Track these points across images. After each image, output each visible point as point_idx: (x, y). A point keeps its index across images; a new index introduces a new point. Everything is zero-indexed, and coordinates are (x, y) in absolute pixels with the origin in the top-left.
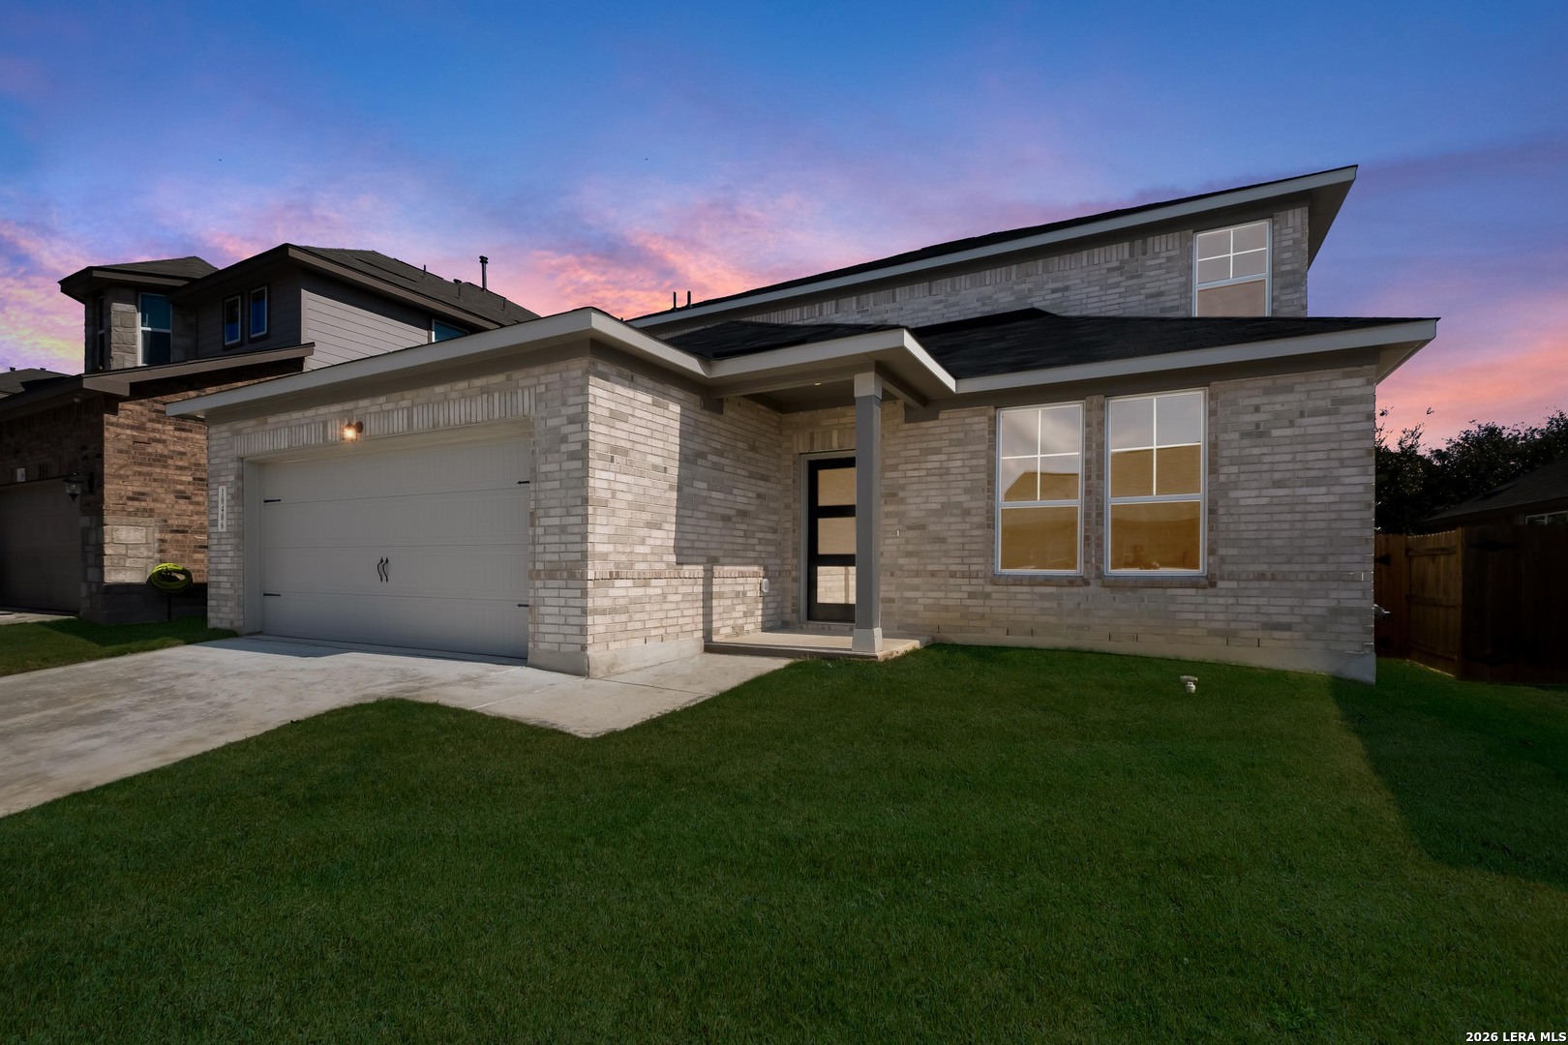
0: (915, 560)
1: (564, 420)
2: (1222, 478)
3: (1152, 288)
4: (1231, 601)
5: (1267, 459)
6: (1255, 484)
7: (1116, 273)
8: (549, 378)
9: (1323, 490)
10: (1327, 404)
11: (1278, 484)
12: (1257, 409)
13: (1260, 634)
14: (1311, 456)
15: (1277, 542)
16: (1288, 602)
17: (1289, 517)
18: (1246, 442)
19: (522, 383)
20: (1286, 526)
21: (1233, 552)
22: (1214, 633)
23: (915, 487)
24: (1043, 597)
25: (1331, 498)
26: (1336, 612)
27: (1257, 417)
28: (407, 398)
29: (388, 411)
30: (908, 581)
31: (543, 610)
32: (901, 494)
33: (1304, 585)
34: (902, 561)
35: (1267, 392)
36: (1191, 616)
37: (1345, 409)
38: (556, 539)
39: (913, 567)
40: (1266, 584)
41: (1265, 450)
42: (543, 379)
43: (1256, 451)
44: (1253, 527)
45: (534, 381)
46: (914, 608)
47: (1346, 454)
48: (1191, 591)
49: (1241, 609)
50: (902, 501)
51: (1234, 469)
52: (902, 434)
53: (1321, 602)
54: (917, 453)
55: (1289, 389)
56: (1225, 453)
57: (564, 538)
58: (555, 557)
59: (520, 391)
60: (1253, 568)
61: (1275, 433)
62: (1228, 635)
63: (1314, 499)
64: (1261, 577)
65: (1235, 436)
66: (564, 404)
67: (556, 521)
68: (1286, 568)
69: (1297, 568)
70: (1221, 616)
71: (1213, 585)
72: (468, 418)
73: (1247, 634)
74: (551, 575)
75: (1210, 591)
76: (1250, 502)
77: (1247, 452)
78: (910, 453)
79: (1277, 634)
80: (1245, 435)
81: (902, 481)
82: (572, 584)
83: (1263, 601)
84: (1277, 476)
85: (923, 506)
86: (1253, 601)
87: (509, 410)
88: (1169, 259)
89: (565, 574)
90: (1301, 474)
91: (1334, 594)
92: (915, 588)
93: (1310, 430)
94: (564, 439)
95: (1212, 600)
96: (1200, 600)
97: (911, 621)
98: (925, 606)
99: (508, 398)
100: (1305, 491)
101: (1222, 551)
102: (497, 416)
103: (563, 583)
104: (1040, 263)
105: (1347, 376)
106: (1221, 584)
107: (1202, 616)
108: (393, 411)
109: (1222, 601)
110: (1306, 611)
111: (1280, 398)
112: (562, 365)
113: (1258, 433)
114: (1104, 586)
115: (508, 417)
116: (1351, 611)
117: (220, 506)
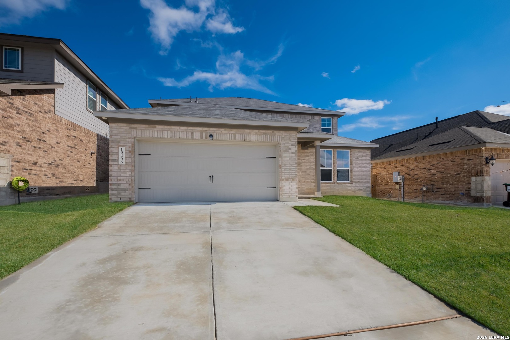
0: (304, 179)
1: (290, 145)
2: (353, 165)
3: (315, 126)
4: (355, 186)
5: (358, 163)
6: (357, 167)
7: (309, 121)
8: (286, 134)
9: (365, 168)
10: (365, 155)
11: (360, 167)
12: (357, 155)
13: (358, 191)
14: (364, 163)
15: (360, 176)
16: (362, 186)
17: (361, 172)
18: (356, 160)
19: (277, 134)
20: (361, 174)
21: (355, 178)
22: (352, 191)
23: (304, 163)
24: (328, 186)
25: (366, 170)
26: (367, 187)
27: (357, 156)
28: (234, 131)
29: (225, 133)
30: (302, 183)
31: (284, 188)
32: (301, 165)
33: (363, 183)
34: (301, 179)
35: (358, 152)
36: (349, 189)
37: (367, 156)
38: (288, 171)
39: (304, 180)
40: (359, 183)
41: (358, 161)
42: (284, 134)
43: (357, 161)
44: (357, 174)
45: (281, 134)
46: (304, 189)
47: (368, 163)
48: (350, 184)
49: (355, 187)
50: (301, 166)
51: (355, 164)
52: (301, 152)
53: (365, 186)
54: (304, 156)
55: (361, 152)
56: (353, 161)
57: (290, 171)
58: (288, 176)
59: (276, 136)
60: (357, 180)
61: (359, 159)
62: (354, 191)
63: (364, 170)
64: (358, 182)
65: (354, 158)
66: (290, 141)
67: (288, 168)
68: (361, 180)
69: (362, 180)
70: (353, 189)
71: (352, 183)
72: (258, 140)
73: (356, 191)
74: (287, 180)
75: (352, 184)
76: (357, 169)
77: (356, 161)
78: (303, 156)
79: (360, 191)
80: (356, 158)
81: (301, 162)
82: (293, 182)
83: (358, 186)
84: (360, 166)
85: (306, 168)
86: (357, 186)
87: (272, 140)
88: (317, 121)
89: (291, 180)
90: (363, 165)
91: (367, 184)
92: (304, 185)
93: (364, 159)
94: (290, 149)
95: (352, 186)
96: (351, 186)
97: (303, 192)
98: (306, 188)
99: (272, 137)
100: (363, 168)
101: (353, 178)
102: (268, 140)
103: (291, 182)
104: (295, 115)
105: (367, 151)
106: (353, 183)
107: (351, 189)
108: (227, 134)
109: (353, 186)
110: (364, 187)
111: (360, 153)
112: (290, 132)
113: (357, 158)
114: (337, 184)
115: (272, 141)
116: (369, 187)
117: (120, 155)
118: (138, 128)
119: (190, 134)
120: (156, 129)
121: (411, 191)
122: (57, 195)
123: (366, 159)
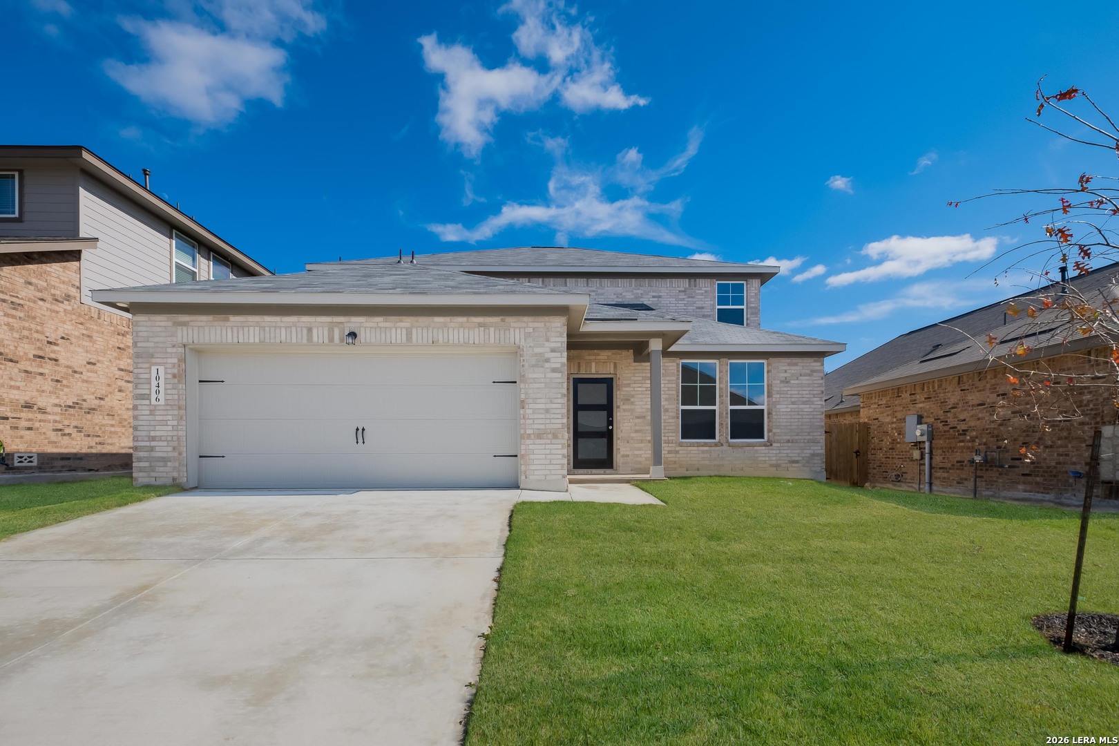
0: (640, 434)
1: (548, 350)
2: (774, 400)
3: (699, 304)
4: (778, 452)
5: (789, 392)
6: (785, 403)
8: (536, 325)
9: (808, 406)
10: (808, 372)
11: (793, 403)
12: (786, 372)
13: (788, 465)
14: (804, 392)
15: (793, 427)
16: (797, 451)
17: (797, 417)
18: (782, 385)
19: (512, 325)
20: (796, 420)
21: (778, 431)
22: (772, 466)
23: (640, 396)
24: (703, 452)
25: (811, 410)
26: (813, 455)
27: (786, 375)
28: (407, 322)
29: (386, 328)
30: (636, 445)
31: (532, 457)
32: (632, 400)
33: (802, 445)
34: (633, 435)
35: (789, 364)
36: (763, 459)
37: (815, 374)
38: (543, 416)
39: (639, 438)
40: (790, 444)
41: (789, 389)
42: (531, 325)
43: (786, 389)
44: (785, 420)
45: (524, 325)
46: (639, 459)
47: (815, 392)
48: (763, 448)
49: (781, 455)
50: (633, 403)
51: (778, 396)
52: (633, 368)
53: (808, 451)
54: (641, 378)
55: (796, 364)
56: (775, 389)
57: (548, 416)
58: (543, 427)
59: (512, 330)
60: (785, 438)
61: (792, 382)
62: (777, 466)
63: (806, 410)
64: (788, 441)
65: (778, 382)
66: (548, 340)
67: (542, 406)
68: (797, 437)
69: (800, 437)
70: (774, 458)
71: (771, 445)
72: (466, 341)
73: (784, 465)
74: (539, 436)
75: (770, 447)
76: (784, 410)
77: (782, 389)
78: (637, 378)
79: (794, 465)
80: (782, 382)
81: (632, 393)
82: (554, 441)
83: (789, 451)
84: (793, 400)
85: (644, 407)
86: (785, 452)
87: (502, 340)
88: (706, 292)
89: (550, 436)
90: (801, 399)
91: (812, 448)
92: (640, 449)
93: (804, 382)
94: (547, 360)
95: (771, 452)
96: (767, 451)
97: (638, 466)
98: (646, 458)
99: (502, 333)
100: (803, 406)
101: (774, 431)
102: (492, 341)
103: (549, 441)
105: (815, 361)
106: (774, 445)
107: (767, 459)
108: (391, 328)
109: (774, 452)
110: (804, 455)
111: (793, 368)
112: (547, 318)
113: (786, 381)
114: (729, 446)
115: (502, 343)
116: (818, 455)
117: (154, 383)
118: (191, 324)
119: (305, 332)
120: (228, 324)
121: (949, 465)
122: (90, 470)
123: (810, 382)
